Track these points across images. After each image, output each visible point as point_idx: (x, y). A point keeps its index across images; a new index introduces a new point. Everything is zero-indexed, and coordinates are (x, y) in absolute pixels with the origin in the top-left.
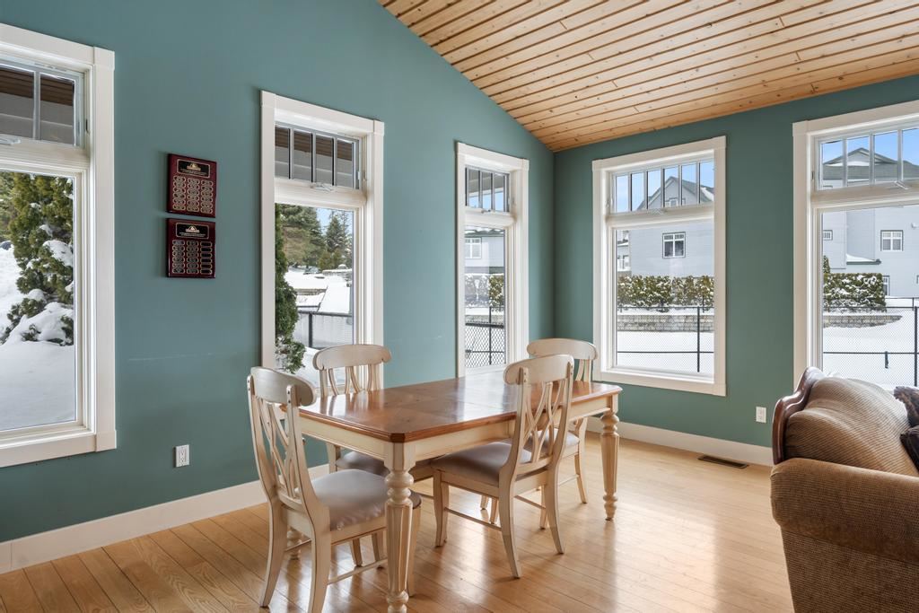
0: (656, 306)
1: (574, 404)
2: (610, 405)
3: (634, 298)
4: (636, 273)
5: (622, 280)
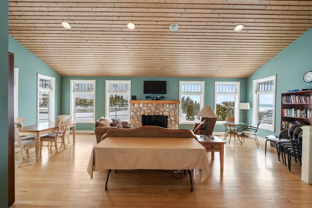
0: (86, 106)
1: (68, 125)
2: (74, 125)
3: (80, 104)
4: (80, 98)
5: (76, 99)
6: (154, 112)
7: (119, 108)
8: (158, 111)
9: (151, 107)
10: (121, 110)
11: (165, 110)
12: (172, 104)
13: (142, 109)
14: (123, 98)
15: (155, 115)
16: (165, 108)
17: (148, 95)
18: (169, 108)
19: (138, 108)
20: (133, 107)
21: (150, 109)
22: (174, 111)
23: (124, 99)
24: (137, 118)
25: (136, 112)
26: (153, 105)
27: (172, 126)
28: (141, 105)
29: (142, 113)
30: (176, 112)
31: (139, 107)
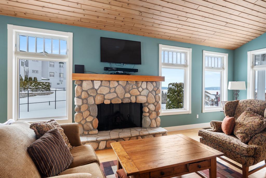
6: (122, 97)
7: (31, 92)
8: (129, 96)
9: (115, 88)
10: (35, 95)
11: (140, 92)
12: (152, 82)
13: (98, 92)
14: (36, 79)
15: (122, 103)
16: (140, 89)
17: (108, 65)
18: (147, 89)
19: (91, 91)
20: (79, 87)
21: (115, 92)
22: (154, 94)
23: (38, 81)
24: (89, 111)
25: (86, 99)
26: (119, 84)
27: (151, 120)
28: (97, 85)
29: (99, 100)
30: (157, 97)
31: (93, 88)
